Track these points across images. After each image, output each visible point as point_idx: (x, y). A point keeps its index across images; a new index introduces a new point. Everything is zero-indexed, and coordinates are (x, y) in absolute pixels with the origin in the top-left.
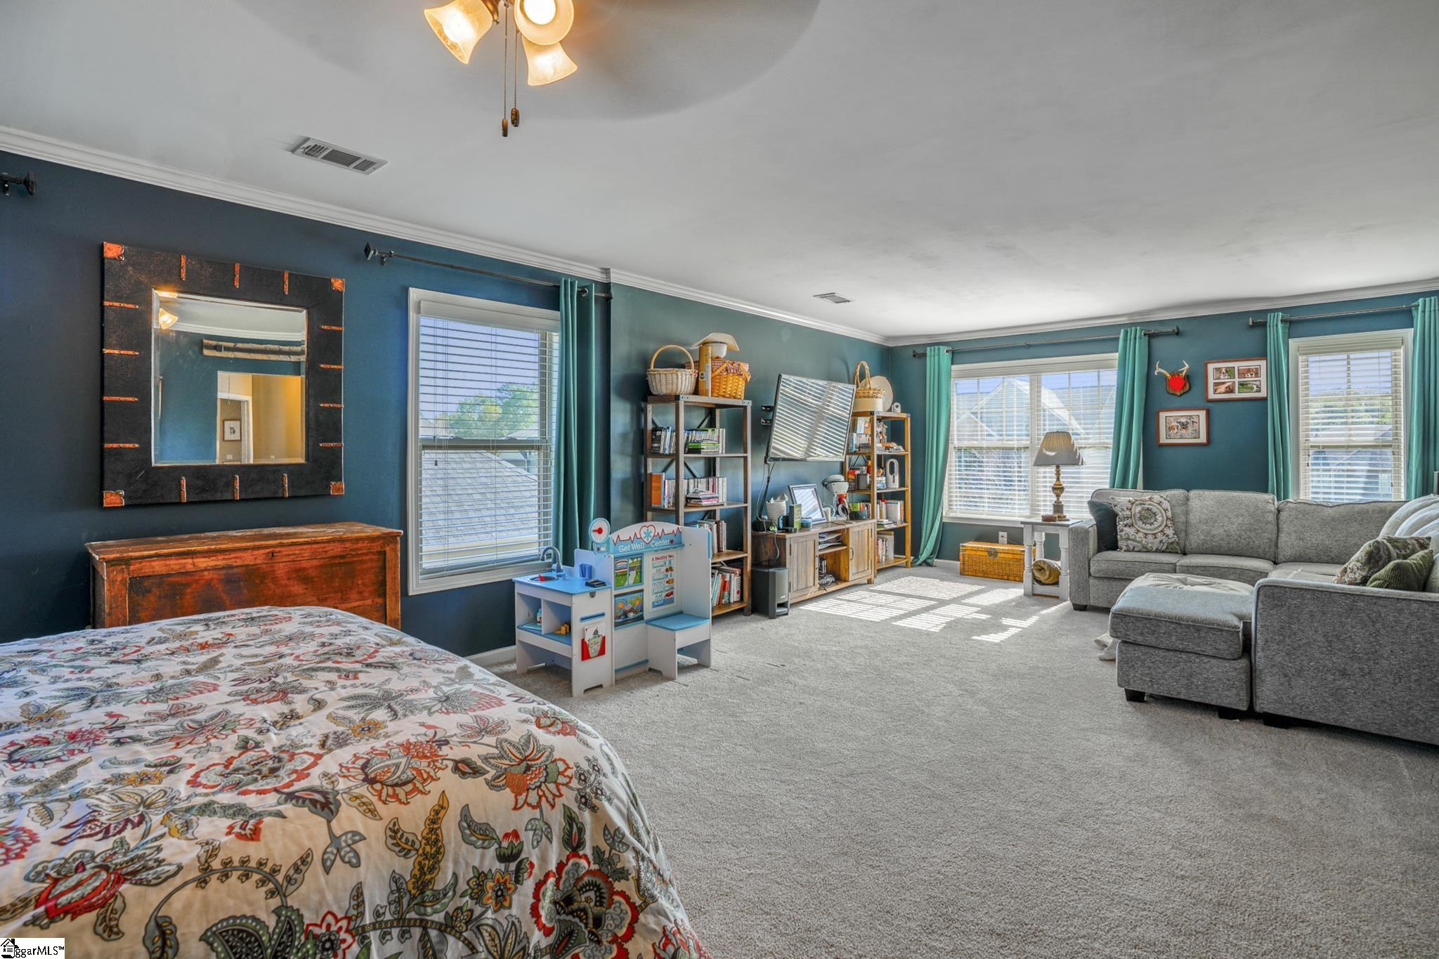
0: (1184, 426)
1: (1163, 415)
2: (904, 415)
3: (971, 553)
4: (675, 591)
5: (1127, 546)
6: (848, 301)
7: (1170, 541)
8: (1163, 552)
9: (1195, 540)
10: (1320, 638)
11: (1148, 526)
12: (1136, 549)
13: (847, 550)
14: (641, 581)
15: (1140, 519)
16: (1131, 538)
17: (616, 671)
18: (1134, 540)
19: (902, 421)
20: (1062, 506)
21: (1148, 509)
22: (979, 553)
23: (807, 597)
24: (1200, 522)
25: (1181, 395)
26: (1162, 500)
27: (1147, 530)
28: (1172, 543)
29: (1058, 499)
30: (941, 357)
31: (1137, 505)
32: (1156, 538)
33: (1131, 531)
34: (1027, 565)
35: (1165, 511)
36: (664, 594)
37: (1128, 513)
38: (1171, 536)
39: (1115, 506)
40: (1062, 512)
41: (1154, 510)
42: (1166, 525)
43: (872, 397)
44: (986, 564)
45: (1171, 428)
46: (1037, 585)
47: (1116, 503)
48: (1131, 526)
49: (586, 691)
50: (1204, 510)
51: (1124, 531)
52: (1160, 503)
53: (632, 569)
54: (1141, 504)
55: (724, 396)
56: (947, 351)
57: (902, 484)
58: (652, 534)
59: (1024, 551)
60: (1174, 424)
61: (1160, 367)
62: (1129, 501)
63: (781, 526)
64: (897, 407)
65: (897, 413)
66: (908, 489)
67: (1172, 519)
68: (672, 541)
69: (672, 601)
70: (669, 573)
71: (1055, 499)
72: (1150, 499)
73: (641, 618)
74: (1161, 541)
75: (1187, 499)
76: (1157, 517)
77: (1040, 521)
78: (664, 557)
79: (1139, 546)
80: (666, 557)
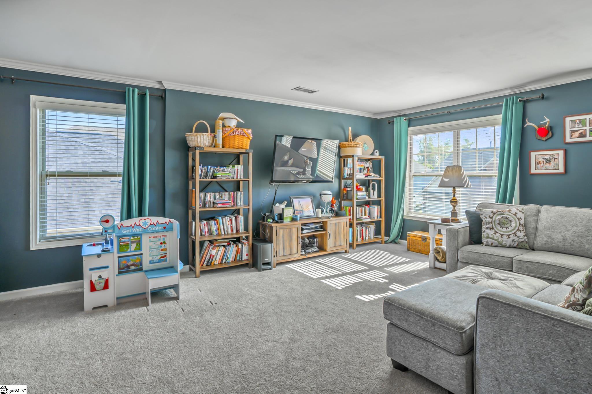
0: (548, 161)
1: (533, 154)
2: (380, 157)
3: (413, 238)
4: (168, 255)
5: (487, 242)
6: (316, 92)
7: (520, 240)
8: (515, 248)
9: (540, 240)
10: (524, 353)
11: (504, 230)
12: (493, 245)
13: (326, 233)
14: (140, 249)
15: (499, 224)
16: (490, 236)
17: (117, 298)
18: (493, 239)
19: (380, 161)
20: (456, 213)
21: (506, 218)
22: (417, 238)
23: (292, 260)
24: (545, 228)
25: (546, 140)
26: (518, 212)
27: (504, 232)
28: (522, 242)
29: (454, 208)
30: (401, 123)
31: (498, 215)
32: (509, 238)
33: (491, 232)
34: (431, 249)
35: (519, 219)
36: (159, 257)
37: (490, 220)
38: (522, 237)
39: (482, 215)
40: (457, 217)
41: (510, 218)
42: (518, 229)
43: (354, 147)
44: (420, 245)
45: (539, 163)
46: (437, 262)
47: (482, 213)
48: (492, 228)
49: (94, 308)
50: (549, 220)
51: (486, 232)
52: (515, 214)
53: (133, 242)
54: (501, 214)
55: (234, 148)
56: (405, 120)
57: (379, 196)
58: (149, 224)
59: (441, 239)
60: (541, 160)
61: (529, 121)
62: (492, 212)
63: (276, 219)
64: (376, 152)
65: (377, 155)
66: (383, 199)
67: (525, 225)
68: (165, 228)
69: (166, 260)
70: (163, 245)
71: (453, 208)
72: (509, 211)
73: (141, 269)
74: (513, 240)
75: (539, 212)
76: (512, 223)
77: (440, 222)
78: (159, 236)
79: (496, 243)
80: (161, 237)
